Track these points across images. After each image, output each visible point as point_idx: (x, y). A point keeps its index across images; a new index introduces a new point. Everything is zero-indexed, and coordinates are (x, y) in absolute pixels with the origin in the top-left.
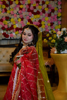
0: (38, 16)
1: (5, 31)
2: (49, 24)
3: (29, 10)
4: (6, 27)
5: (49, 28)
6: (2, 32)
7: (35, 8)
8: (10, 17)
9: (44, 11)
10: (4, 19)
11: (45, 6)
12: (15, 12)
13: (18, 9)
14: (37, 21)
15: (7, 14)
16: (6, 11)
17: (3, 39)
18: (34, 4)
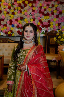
0: (48, 17)
1: (19, 30)
2: (57, 25)
3: (40, 12)
4: (20, 26)
5: (57, 28)
6: (17, 30)
7: (45, 10)
8: (24, 17)
9: (53, 13)
10: (19, 19)
11: (54, 8)
12: (29, 13)
13: (31, 11)
14: (47, 21)
15: (22, 15)
16: (21, 12)
17: (17, 36)
18: (45, 7)
